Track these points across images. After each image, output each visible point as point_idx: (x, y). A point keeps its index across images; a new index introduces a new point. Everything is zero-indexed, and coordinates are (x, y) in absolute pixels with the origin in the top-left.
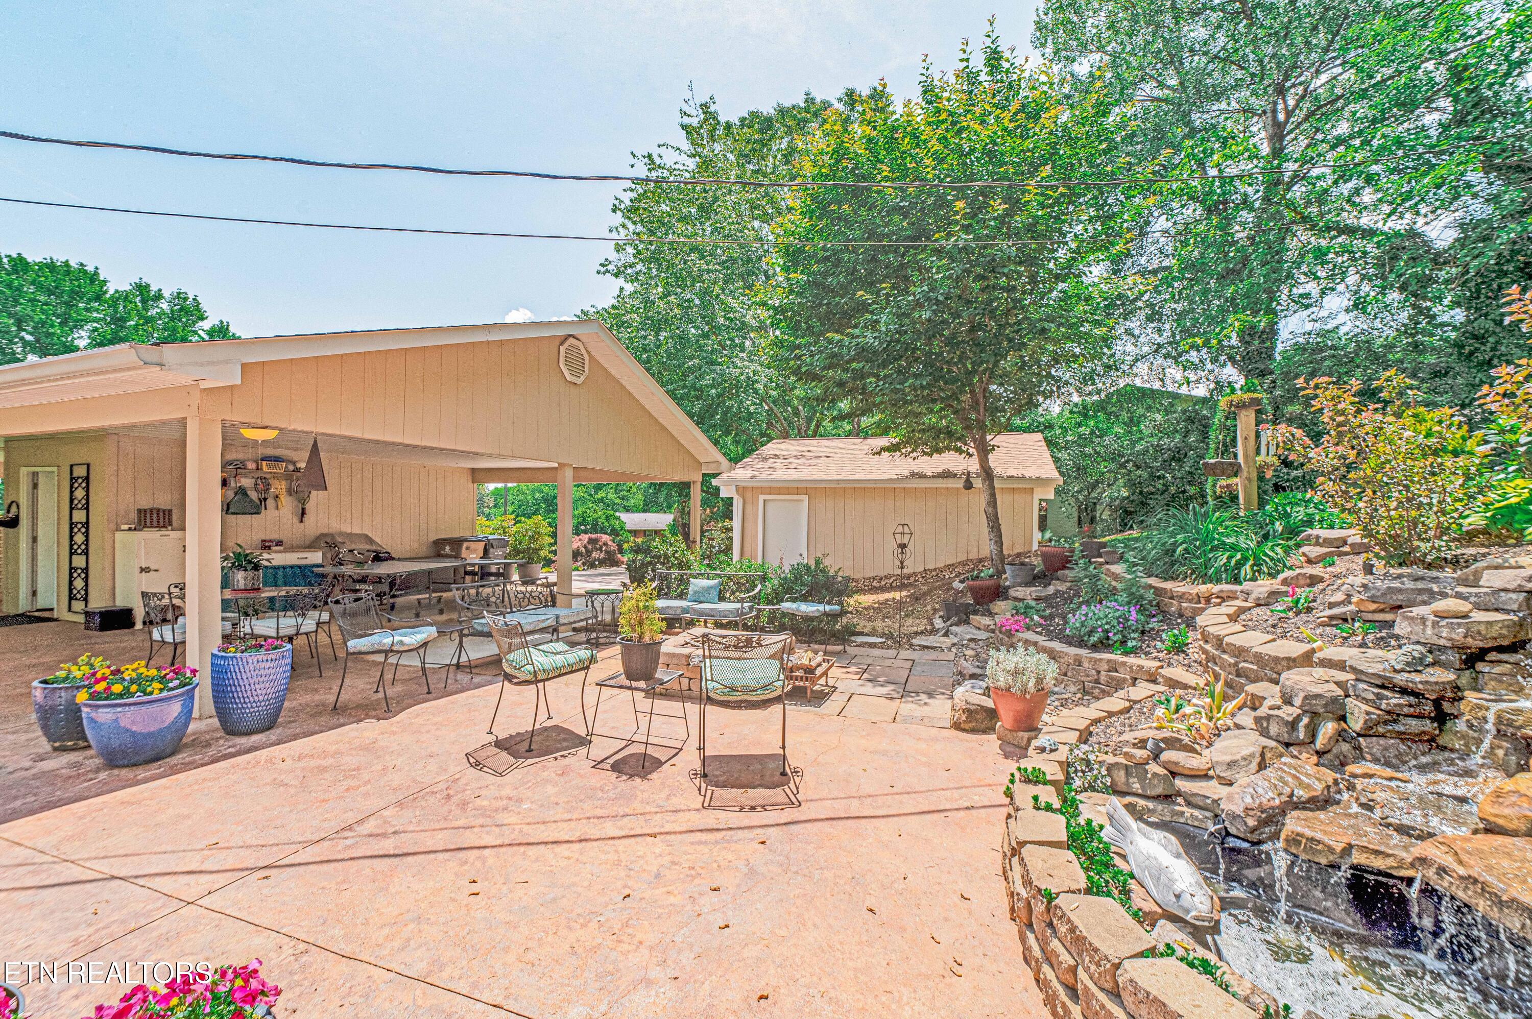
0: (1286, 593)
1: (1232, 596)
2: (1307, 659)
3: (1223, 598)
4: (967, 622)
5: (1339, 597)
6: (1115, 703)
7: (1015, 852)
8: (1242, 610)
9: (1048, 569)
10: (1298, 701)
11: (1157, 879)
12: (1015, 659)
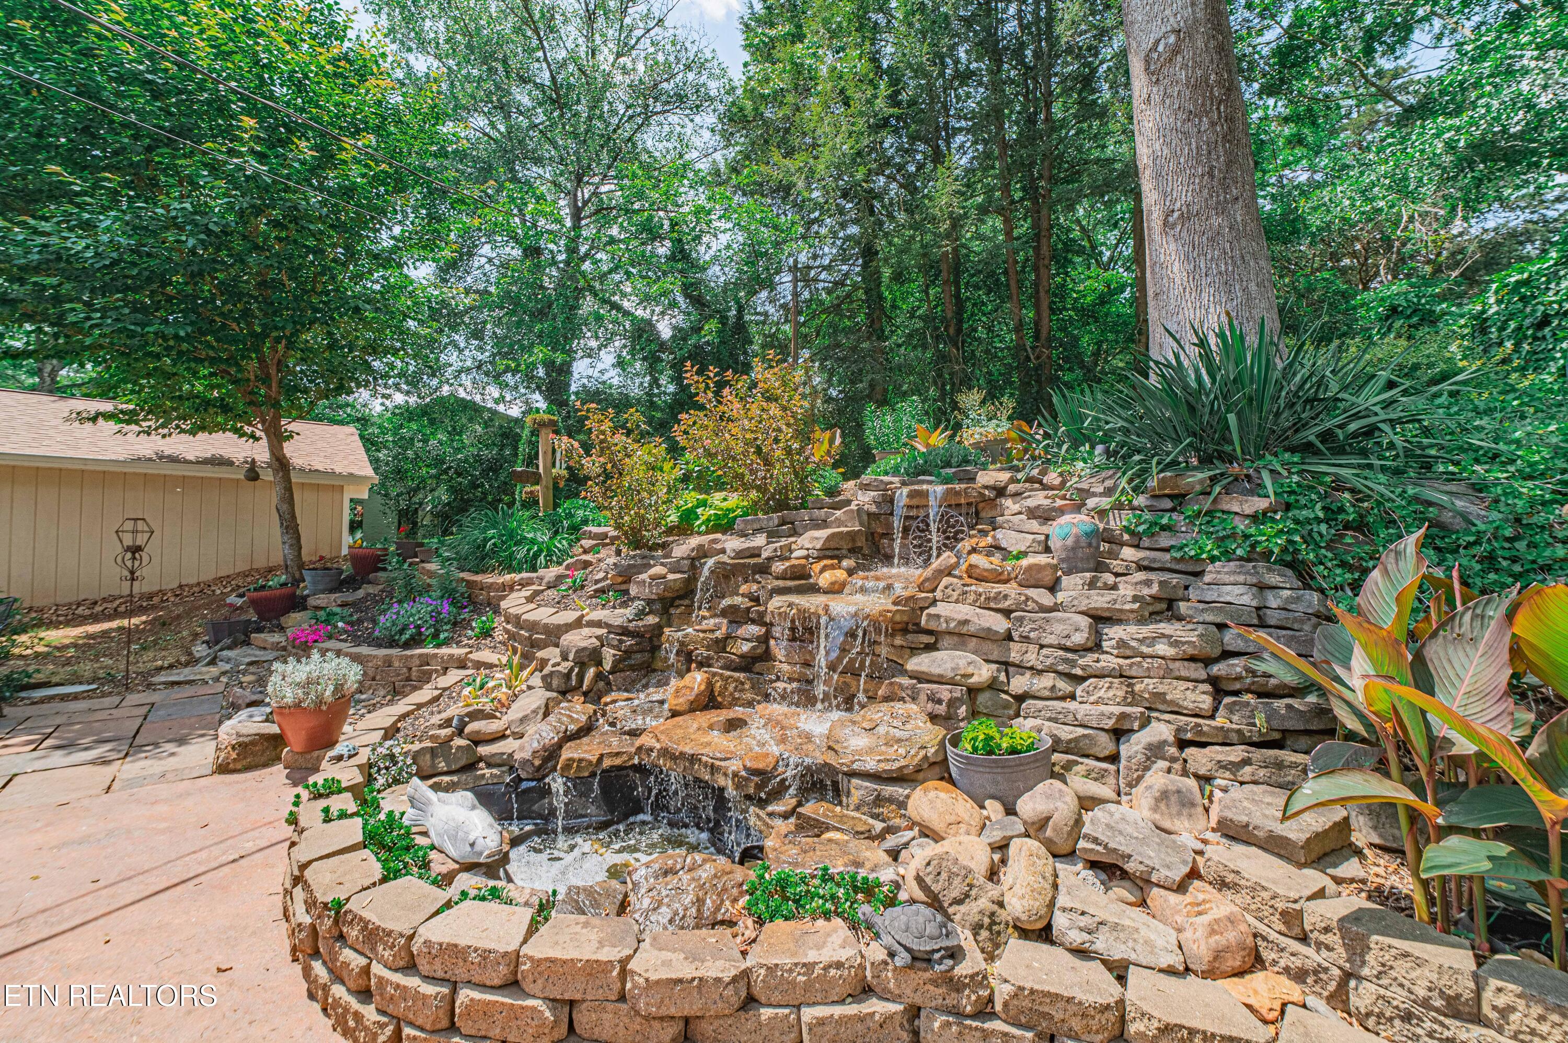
0: (568, 576)
1: (529, 582)
2: (578, 623)
3: (523, 584)
4: (247, 643)
5: (601, 575)
6: (425, 694)
7: (297, 880)
8: (537, 593)
9: (357, 573)
10: (571, 657)
11: (454, 838)
12: (308, 669)
